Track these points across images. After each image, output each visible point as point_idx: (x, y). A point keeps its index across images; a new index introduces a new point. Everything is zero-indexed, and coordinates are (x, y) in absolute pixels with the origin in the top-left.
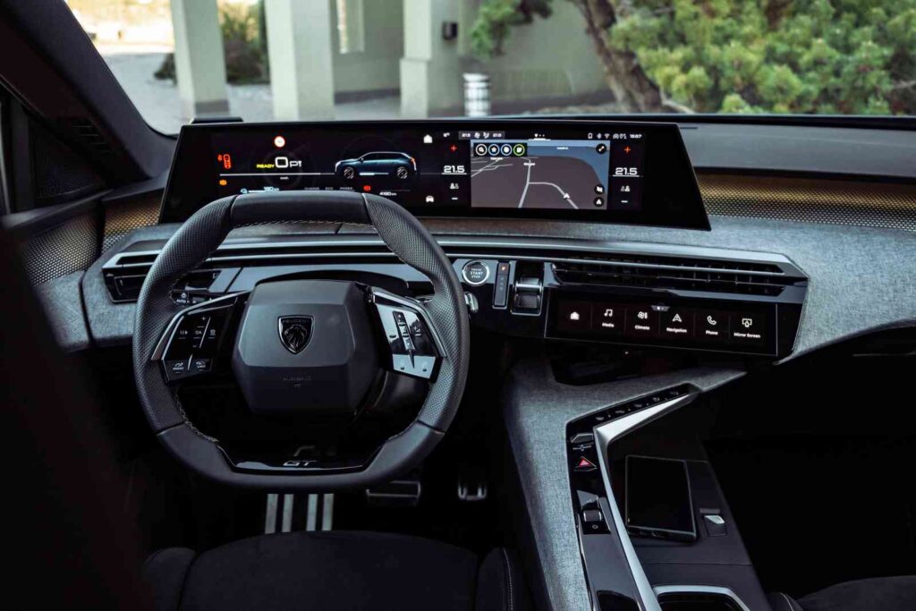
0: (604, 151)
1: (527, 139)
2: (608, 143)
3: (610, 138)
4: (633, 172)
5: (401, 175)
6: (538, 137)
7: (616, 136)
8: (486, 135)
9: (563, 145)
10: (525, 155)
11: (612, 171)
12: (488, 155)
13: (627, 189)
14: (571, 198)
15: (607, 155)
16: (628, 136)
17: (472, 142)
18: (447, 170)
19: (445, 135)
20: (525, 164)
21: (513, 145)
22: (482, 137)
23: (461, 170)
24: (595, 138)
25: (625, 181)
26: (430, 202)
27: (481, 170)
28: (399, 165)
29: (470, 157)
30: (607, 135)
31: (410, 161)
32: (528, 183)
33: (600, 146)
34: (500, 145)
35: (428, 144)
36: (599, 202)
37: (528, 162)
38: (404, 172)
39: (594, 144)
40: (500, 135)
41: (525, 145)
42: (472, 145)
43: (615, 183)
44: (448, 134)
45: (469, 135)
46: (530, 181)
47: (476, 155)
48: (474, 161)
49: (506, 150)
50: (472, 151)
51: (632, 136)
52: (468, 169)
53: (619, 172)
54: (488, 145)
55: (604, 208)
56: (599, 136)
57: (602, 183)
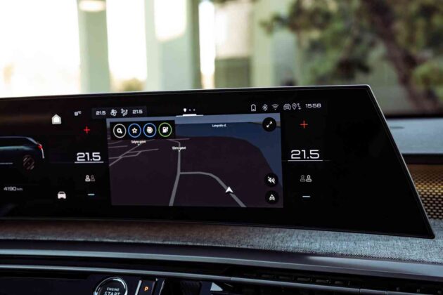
0: (274, 126)
1: (175, 115)
2: (277, 117)
3: (280, 110)
4: (315, 154)
5: (27, 165)
6: (187, 113)
7: (287, 107)
8: (124, 112)
9: (219, 121)
10: (173, 136)
11: (286, 155)
12: (128, 138)
13: (309, 179)
14: (235, 193)
15: (278, 131)
16: (303, 106)
17: (109, 121)
18: (81, 158)
19: (76, 114)
20: (174, 148)
21: (157, 123)
22: (119, 115)
23: (96, 157)
24: (260, 111)
25: (304, 167)
26: (62, 199)
27: (120, 157)
28: (24, 153)
29: (107, 141)
30: (275, 106)
31: (37, 147)
32: (179, 173)
33: (267, 121)
34: (142, 124)
35: (57, 125)
36: (272, 198)
37: (177, 146)
38: (31, 162)
39: (259, 118)
40: (141, 112)
41: (172, 123)
42: (108, 125)
43: (292, 171)
44: (80, 112)
45: (104, 113)
46: (181, 171)
47: (114, 138)
48: (111, 146)
49: (150, 130)
50: (108, 132)
51: (309, 106)
52: (104, 157)
53: (295, 155)
54: (127, 124)
55: (280, 205)
56: (265, 107)
57: (275, 172)
